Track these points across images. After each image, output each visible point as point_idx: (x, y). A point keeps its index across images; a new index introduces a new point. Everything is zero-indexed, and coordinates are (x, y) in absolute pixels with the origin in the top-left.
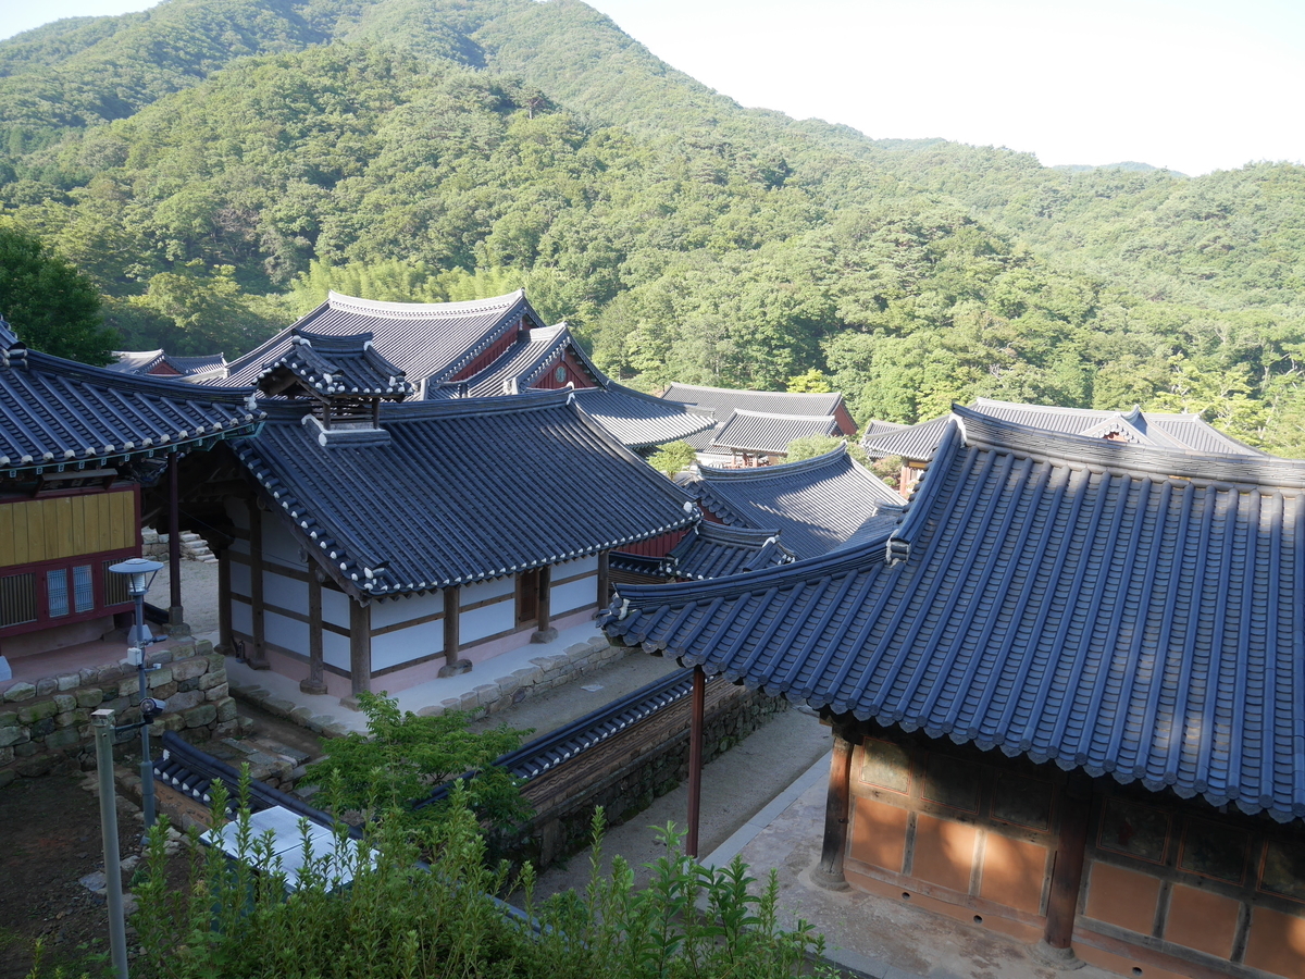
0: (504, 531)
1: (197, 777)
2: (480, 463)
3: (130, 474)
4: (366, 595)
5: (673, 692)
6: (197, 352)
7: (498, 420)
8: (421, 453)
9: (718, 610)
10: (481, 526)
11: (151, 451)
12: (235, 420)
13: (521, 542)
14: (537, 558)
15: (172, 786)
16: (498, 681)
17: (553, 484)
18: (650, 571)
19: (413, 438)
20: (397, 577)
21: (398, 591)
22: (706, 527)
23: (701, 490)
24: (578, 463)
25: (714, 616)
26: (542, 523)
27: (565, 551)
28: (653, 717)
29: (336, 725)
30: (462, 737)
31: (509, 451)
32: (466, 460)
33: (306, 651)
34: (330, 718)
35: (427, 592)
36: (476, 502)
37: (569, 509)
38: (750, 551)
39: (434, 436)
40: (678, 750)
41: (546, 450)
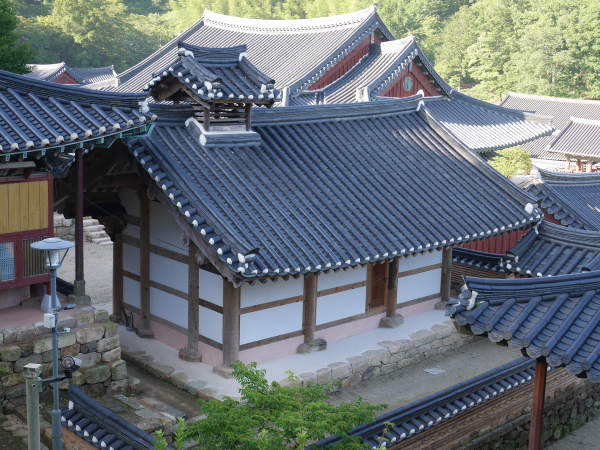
0: (359, 225)
1: (96, 426)
2: (338, 163)
3: (45, 166)
4: (239, 277)
5: (511, 380)
6: (91, 64)
7: (355, 125)
8: (287, 153)
9: (563, 305)
10: (339, 220)
11: (63, 147)
12: (131, 122)
13: (374, 235)
14: (388, 251)
15: (75, 432)
16: (350, 360)
17: (403, 184)
18: (491, 267)
19: (280, 140)
20: (266, 263)
21: (267, 275)
22: (545, 227)
23: (541, 193)
24: (427, 165)
25: (558, 311)
26: (393, 219)
27: (414, 245)
28: (492, 402)
29: (209, 390)
30: (322, 408)
31: (364, 153)
32: (326, 160)
33: (184, 323)
34: (204, 383)
35: (291, 277)
36: (334, 198)
37: (418, 207)
38: (589, 251)
39: (298, 138)
40: (514, 434)
41: (398, 153)
